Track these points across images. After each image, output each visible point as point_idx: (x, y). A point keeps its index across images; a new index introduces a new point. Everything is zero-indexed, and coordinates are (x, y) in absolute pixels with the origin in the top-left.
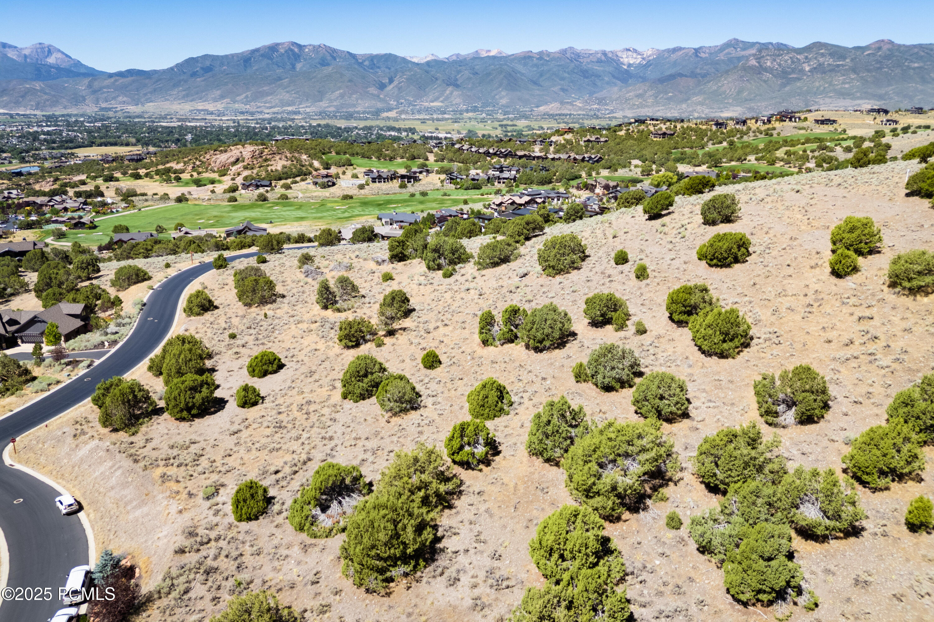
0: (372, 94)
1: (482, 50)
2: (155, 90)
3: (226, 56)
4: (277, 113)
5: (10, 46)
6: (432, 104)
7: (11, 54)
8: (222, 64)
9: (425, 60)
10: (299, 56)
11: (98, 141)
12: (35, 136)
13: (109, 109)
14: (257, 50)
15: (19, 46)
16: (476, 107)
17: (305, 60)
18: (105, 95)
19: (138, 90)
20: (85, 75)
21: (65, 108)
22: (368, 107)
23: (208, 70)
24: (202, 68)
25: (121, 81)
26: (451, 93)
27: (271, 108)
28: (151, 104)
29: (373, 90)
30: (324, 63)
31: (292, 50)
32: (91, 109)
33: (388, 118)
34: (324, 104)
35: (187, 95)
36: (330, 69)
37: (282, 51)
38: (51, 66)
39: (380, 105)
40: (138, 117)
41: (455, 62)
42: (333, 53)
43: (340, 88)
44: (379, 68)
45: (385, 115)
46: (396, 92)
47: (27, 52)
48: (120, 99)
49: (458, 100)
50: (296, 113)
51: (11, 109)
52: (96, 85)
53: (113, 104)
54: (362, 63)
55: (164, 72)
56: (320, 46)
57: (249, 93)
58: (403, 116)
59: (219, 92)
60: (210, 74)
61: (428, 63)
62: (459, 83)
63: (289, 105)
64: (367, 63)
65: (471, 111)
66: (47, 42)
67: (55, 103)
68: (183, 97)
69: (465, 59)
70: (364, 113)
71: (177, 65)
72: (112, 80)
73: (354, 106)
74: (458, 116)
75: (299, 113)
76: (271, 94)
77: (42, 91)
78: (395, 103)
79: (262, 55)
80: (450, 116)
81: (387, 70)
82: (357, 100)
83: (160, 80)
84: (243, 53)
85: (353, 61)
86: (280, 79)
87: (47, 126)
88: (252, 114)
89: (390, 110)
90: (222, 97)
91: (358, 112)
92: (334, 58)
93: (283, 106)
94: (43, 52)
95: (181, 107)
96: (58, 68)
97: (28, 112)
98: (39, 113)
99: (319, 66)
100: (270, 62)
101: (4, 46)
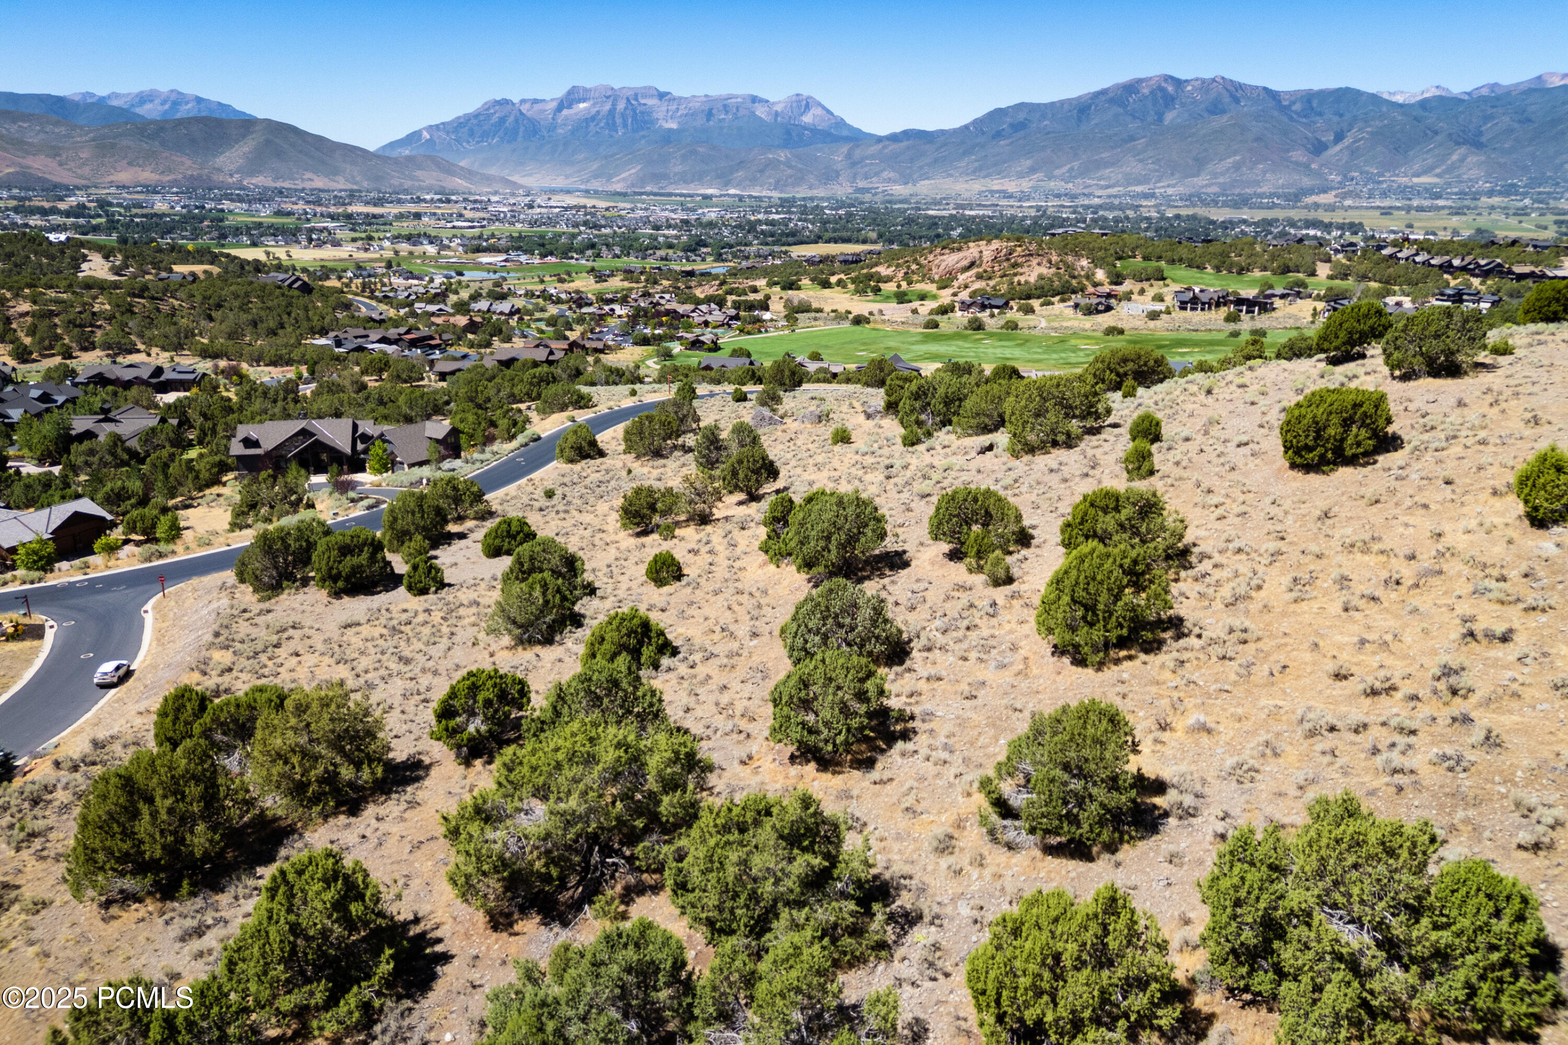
0: (1297, 163)
1: (1553, 74)
2: (936, 161)
3: (1053, 103)
4: (1115, 196)
5: (762, 101)
6: (1415, 180)
7: (761, 112)
8: (1044, 117)
9: (1419, 98)
10: (1173, 99)
11: (827, 235)
12: (752, 227)
13: (867, 190)
14: (1103, 92)
15: (772, 99)
16: (1514, 185)
17: (1183, 105)
18: (867, 169)
19: (912, 160)
20: (847, 139)
21: (810, 188)
22: (1283, 186)
23: (1018, 127)
24: (1012, 125)
25: (893, 147)
26: (1462, 160)
27: (1107, 187)
28: (926, 182)
29: (1298, 155)
30: (1216, 109)
31: (1162, 90)
32: (842, 190)
33: (1317, 206)
34: (1199, 181)
35: (980, 169)
36: (1225, 118)
37: (1146, 91)
38: (805, 128)
39: (1307, 182)
40: (901, 202)
41: (1483, 99)
42: (1235, 91)
43: (1236, 153)
44: (1320, 114)
45: (1311, 200)
46: (1345, 159)
47: (779, 108)
48: (885, 174)
49: (1474, 173)
50: (1146, 196)
51: (744, 189)
52: (858, 153)
53: (875, 183)
54: (1288, 107)
55: (955, 131)
56: (1214, 80)
57: (1076, 164)
58: (1348, 202)
59: (1029, 163)
60: (1022, 133)
61: (1424, 104)
62: (1484, 139)
63: (1139, 183)
64: (1297, 107)
65: (1500, 193)
66: (805, 93)
67: (799, 180)
68: (974, 172)
69: (1508, 93)
70: (1272, 195)
71: (975, 122)
72: (880, 146)
73: (1258, 183)
74: (1466, 203)
75: (1153, 196)
76: (1113, 164)
77: (788, 164)
78: (1339, 178)
79: (1112, 101)
80: (1449, 203)
81: (1336, 119)
82: (1264, 172)
83: (945, 145)
84: (1080, 97)
85: (1272, 103)
86: (1132, 138)
87: (777, 213)
88: (1073, 197)
89: (1325, 191)
90: (1033, 170)
91: (1260, 195)
92: (1237, 101)
93: (1129, 184)
94: (799, 107)
95: (966, 186)
96: (814, 130)
97: (764, 193)
98: (776, 195)
99: (1206, 115)
100: (1121, 110)
101: (754, 99)
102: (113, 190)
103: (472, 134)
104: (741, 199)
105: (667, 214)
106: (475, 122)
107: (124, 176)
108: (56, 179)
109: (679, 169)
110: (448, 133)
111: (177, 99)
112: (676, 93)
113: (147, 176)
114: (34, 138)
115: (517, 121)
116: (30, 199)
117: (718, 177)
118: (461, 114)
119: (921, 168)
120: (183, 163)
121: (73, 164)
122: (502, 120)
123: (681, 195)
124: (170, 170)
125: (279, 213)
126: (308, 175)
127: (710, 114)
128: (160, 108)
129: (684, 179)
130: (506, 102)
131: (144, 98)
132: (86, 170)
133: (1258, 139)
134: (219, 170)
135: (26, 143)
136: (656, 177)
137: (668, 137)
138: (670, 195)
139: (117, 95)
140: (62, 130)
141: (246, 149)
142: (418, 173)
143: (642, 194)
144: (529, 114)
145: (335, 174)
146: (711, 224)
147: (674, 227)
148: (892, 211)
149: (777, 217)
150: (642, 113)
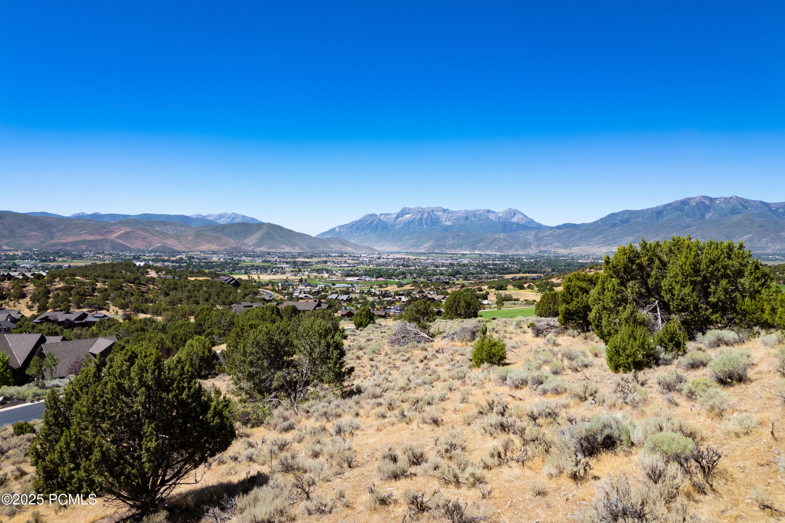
2: (581, 238)
3: (642, 211)
5: (492, 212)
7: (492, 217)
8: (638, 217)
10: (709, 207)
13: (546, 252)
14: (670, 204)
15: (497, 211)
17: (715, 210)
18: (545, 242)
19: (569, 238)
20: (534, 228)
21: (516, 250)
22: (779, 250)
23: (624, 222)
24: (621, 221)
25: (558, 231)
28: (577, 248)
30: (734, 211)
31: (703, 203)
32: (533, 251)
35: (605, 241)
36: (740, 216)
37: (693, 204)
38: (513, 224)
40: (563, 256)
42: (745, 203)
43: (749, 233)
47: (500, 215)
48: (555, 244)
51: (483, 251)
52: (540, 235)
53: (550, 248)
54: (776, 210)
55: (591, 224)
56: (731, 198)
60: (627, 225)
64: (781, 210)
66: (514, 208)
67: (510, 247)
68: (602, 243)
70: (773, 254)
71: (601, 219)
72: (552, 231)
73: (764, 248)
77: (505, 240)
79: (674, 208)
82: (767, 243)
83: (586, 230)
84: (657, 207)
85: (766, 209)
86: (688, 226)
91: (768, 254)
92: (746, 208)
94: (511, 214)
95: (599, 250)
96: (518, 225)
97: (492, 253)
98: (498, 254)
99: (729, 215)
100: (680, 213)
101: (489, 211)
102: (199, 253)
103: (357, 229)
104: (481, 255)
105: (443, 261)
106: (359, 223)
107: (204, 247)
108: (176, 249)
109: (451, 242)
110: (347, 229)
111: (235, 216)
112: (451, 209)
113: (214, 247)
114: (171, 232)
115: (378, 223)
116: (161, 256)
117: (470, 246)
118: (353, 220)
119: (574, 241)
120: (230, 242)
121: (184, 242)
122: (371, 223)
123: (451, 254)
124: (224, 245)
125: (264, 261)
126: (283, 246)
127: (467, 218)
128: (227, 220)
129: (453, 247)
130: (374, 215)
131: (221, 216)
132: (189, 245)
133: (761, 226)
134: (245, 244)
135: (168, 234)
136: (439, 246)
137: (447, 229)
138: (446, 254)
139: (210, 215)
140: (183, 229)
141: (258, 236)
142: (332, 245)
143: (433, 253)
144: (384, 220)
145: (295, 246)
146: (464, 265)
147: (446, 266)
148: (559, 260)
149: (498, 262)
150: (435, 218)
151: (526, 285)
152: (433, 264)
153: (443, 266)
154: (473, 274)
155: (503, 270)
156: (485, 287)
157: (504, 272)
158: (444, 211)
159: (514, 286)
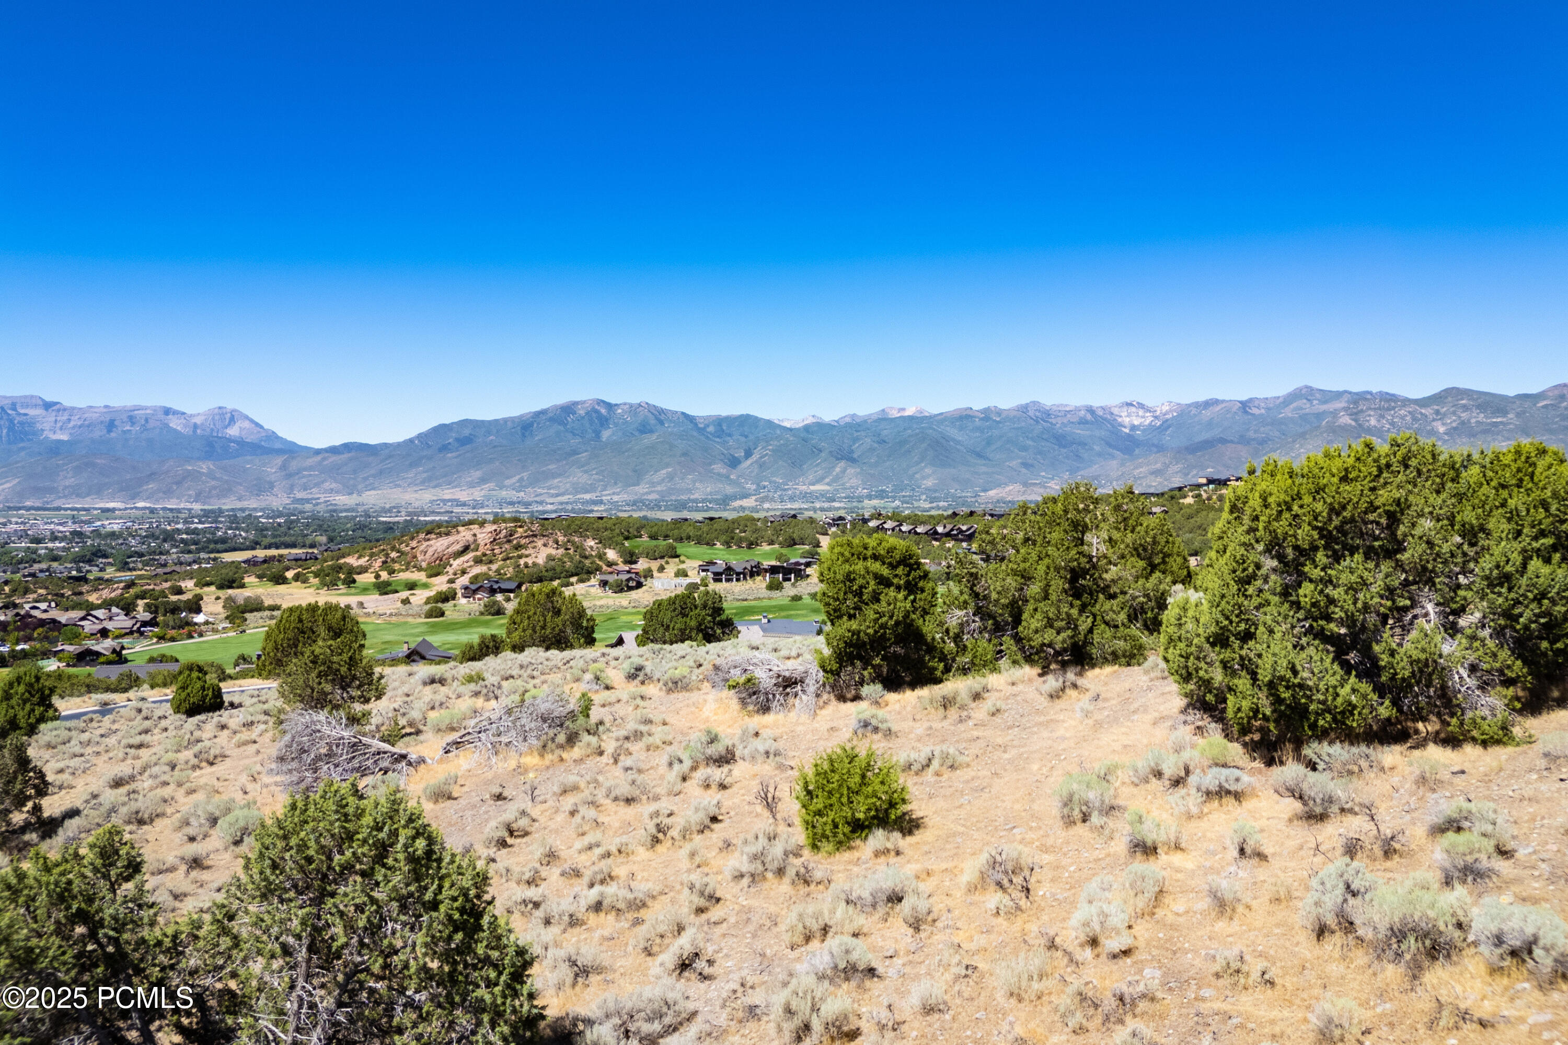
0: (719, 474)
1: (892, 408)
2: (381, 472)
3: (496, 421)
4: (567, 503)
5: (175, 413)
6: (812, 488)
7: (175, 423)
8: (489, 433)
9: (802, 424)
10: (607, 420)
11: (266, 541)
13: (308, 501)
14: (543, 412)
15: (189, 411)
16: (883, 491)
17: (616, 425)
18: (304, 480)
19: (355, 472)
20: (280, 452)
21: (240, 499)
22: (711, 494)
23: (465, 441)
24: (457, 440)
25: (334, 459)
26: (844, 471)
27: (557, 495)
28: (373, 492)
29: (719, 468)
30: (644, 429)
31: (597, 412)
32: (279, 500)
33: (743, 508)
34: (641, 489)
35: (430, 479)
36: (654, 437)
37: (582, 412)
38: (230, 440)
39: (729, 490)
40: (347, 511)
41: (849, 426)
42: (660, 415)
43: (667, 465)
44: (730, 435)
45: (737, 503)
46: (756, 471)
47: (198, 420)
48: (327, 485)
49: (854, 482)
50: (595, 503)
51: (158, 502)
52: (294, 465)
53: (315, 493)
54: (704, 429)
55: (399, 445)
56: (640, 405)
57: (525, 475)
58: (766, 506)
59: (478, 474)
60: (468, 447)
61: (807, 428)
62: (855, 456)
63: (587, 492)
64: (711, 429)
65: (876, 497)
66: (230, 406)
67: (226, 491)
68: (423, 482)
69: (865, 421)
70: (703, 501)
71: (420, 436)
72: (319, 458)
73: (689, 491)
74: (855, 504)
75: (601, 502)
76: (560, 475)
77: (211, 475)
78: (754, 487)
79: (552, 420)
80: (842, 505)
81: (743, 439)
82: (694, 482)
83: (390, 457)
84: (522, 416)
85: (690, 426)
86: (575, 452)
88: (527, 504)
89: (746, 496)
90: (483, 481)
91: (696, 501)
92: (662, 423)
93: (577, 493)
94: (223, 419)
95: (417, 496)
96: (241, 443)
97: (182, 506)
98: (197, 507)
99: (637, 434)
100: (561, 428)
101: (167, 411)
104: (152, 511)
105: (52, 527)
109: (70, 481)
112: (67, 403)
117: (121, 490)
119: (365, 479)
123: (72, 509)
127: (111, 425)
129: (77, 492)
133: (685, 454)
136: (37, 491)
137: (56, 449)
138: (59, 509)
143: (20, 509)
146: (113, 535)
147: (62, 539)
148: (339, 518)
149: (200, 526)
150: (22, 423)
151: (290, 574)
152: (22, 535)
153: (54, 538)
154: (141, 555)
155: (216, 542)
156: (188, 584)
157: (219, 546)
158: (48, 406)
159: (260, 577)
